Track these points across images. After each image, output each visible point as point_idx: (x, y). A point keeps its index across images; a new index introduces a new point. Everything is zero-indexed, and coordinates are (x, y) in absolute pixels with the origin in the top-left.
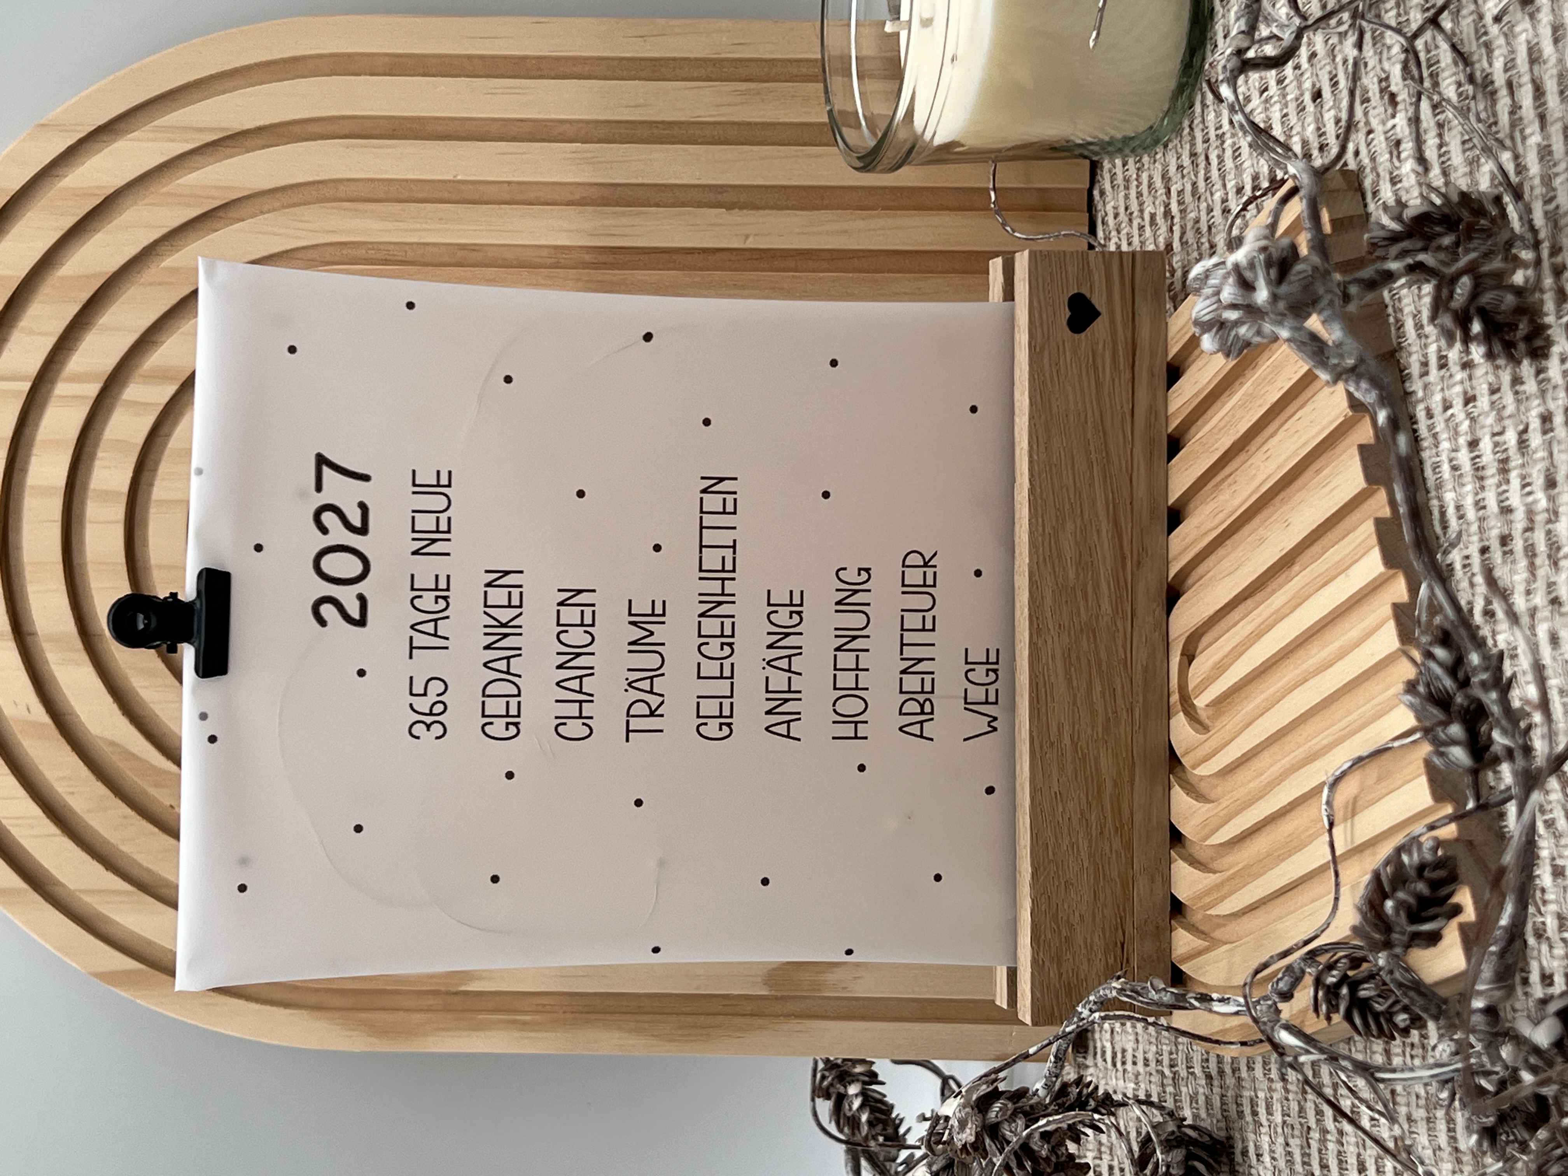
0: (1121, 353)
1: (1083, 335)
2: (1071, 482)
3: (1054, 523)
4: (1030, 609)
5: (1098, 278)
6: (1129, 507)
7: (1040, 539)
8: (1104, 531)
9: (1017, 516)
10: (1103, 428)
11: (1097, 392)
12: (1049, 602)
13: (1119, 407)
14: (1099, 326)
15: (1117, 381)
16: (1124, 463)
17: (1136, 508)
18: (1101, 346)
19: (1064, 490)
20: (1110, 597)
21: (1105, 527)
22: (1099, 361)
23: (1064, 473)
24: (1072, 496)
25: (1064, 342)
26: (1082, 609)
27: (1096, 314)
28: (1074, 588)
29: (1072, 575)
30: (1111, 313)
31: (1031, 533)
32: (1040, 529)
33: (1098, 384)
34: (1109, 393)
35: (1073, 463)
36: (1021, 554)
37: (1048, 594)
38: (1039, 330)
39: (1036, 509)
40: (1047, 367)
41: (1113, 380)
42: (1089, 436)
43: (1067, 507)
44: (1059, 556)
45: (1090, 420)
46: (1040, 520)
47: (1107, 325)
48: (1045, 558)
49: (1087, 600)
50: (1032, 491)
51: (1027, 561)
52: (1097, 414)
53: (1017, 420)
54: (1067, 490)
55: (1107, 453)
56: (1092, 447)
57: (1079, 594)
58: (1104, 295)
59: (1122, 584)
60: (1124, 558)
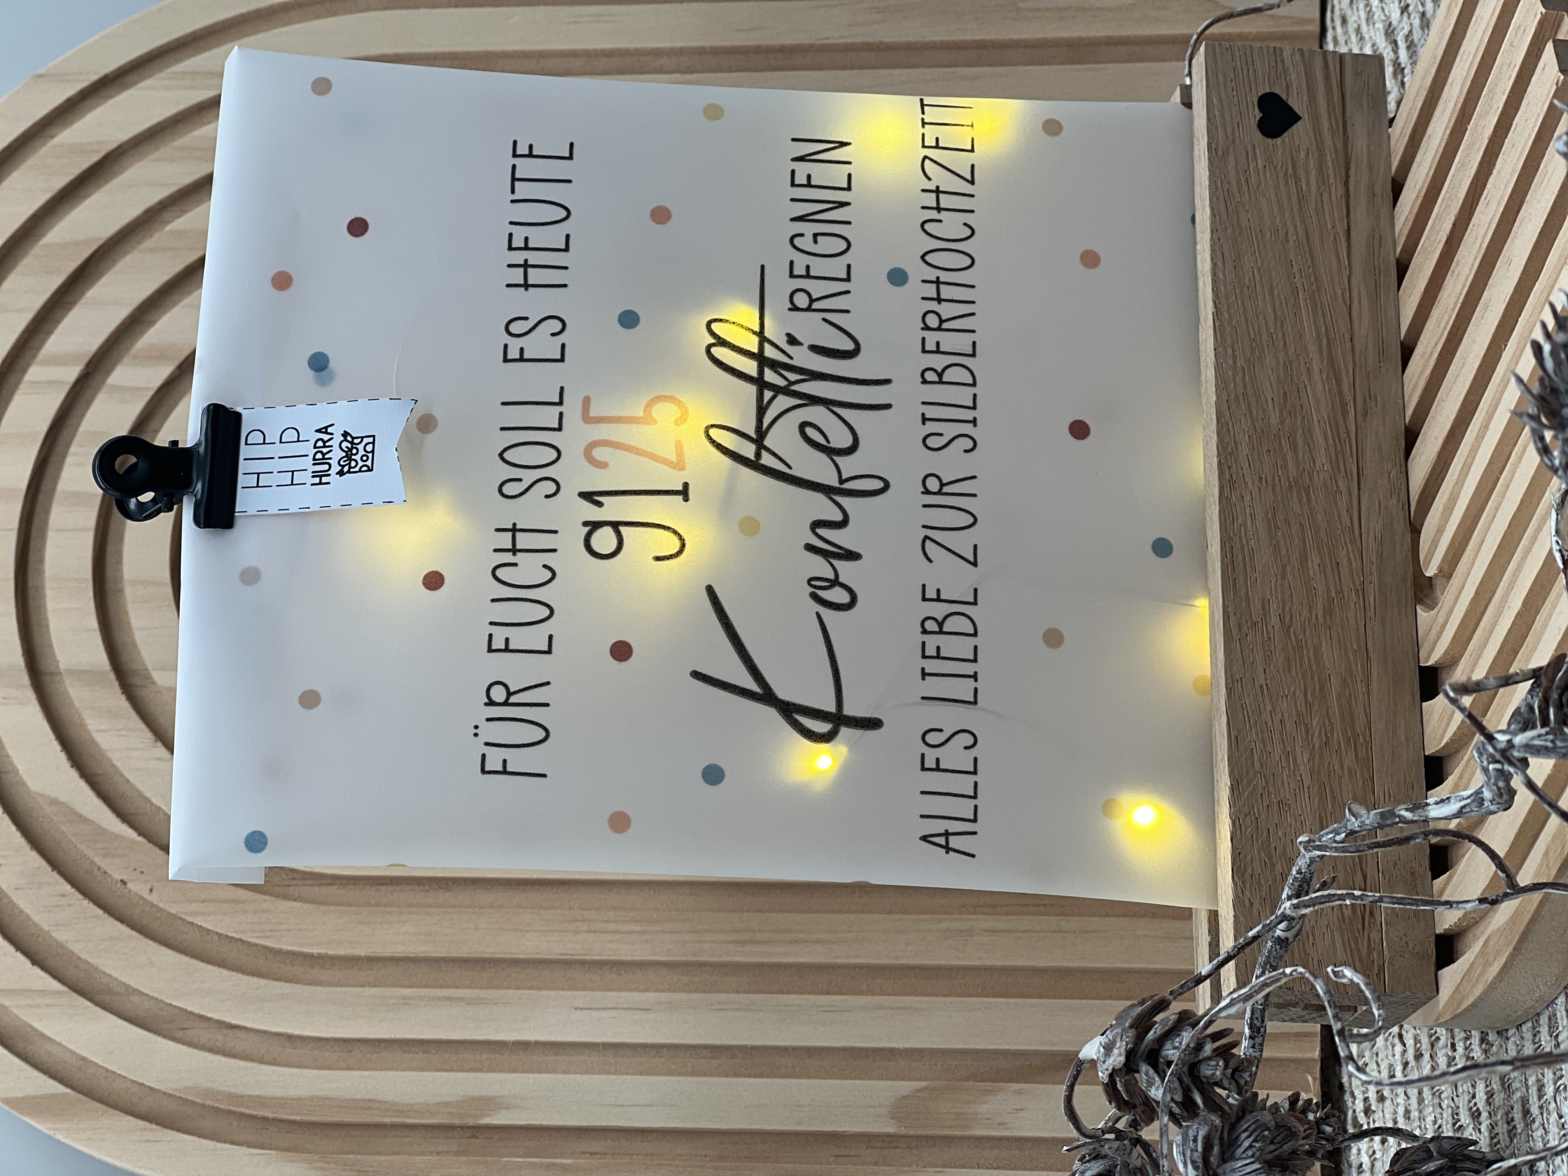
0: (1330, 164)
1: (1279, 140)
2: (1269, 308)
3: (1249, 355)
4: (1219, 455)
5: (1296, 78)
6: (1348, 344)
7: (1230, 373)
8: (1316, 370)
10: (1310, 249)
11: (1301, 209)
12: (1244, 449)
13: (1329, 227)
14: (1299, 132)
15: (1326, 195)
16: (1339, 292)
17: (1358, 347)
18: (1302, 156)
19: (1261, 318)
20: (1327, 449)
21: (1317, 364)
22: (1301, 173)
23: (1260, 297)
24: (1271, 325)
25: (1254, 147)
26: (1290, 461)
27: (1295, 118)
28: (1277, 435)
29: (1274, 420)
30: (1316, 119)
31: (1218, 366)
32: (1230, 361)
33: (1301, 198)
34: (1317, 210)
35: (1271, 286)
37: (1244, 441)
38: (1220, 133)
40: (1233, 173)
41: (1321, 196)
42: (1292, 256)
43: (1265, 338)
44: (1257, 396)
45: (1292, 239)
46: (1230, 351)
47: (1311, 133)
48: (1237, 398)
49: (1296, 451)
50: (1217, 315)
52: (1300, 232)
53: (1199, 246)
54: (1265, 317)
55: (1316, 279)
57: (1285, 443)
58: (1305, 98)
59: (1343, 436)
60: (1344, 405)
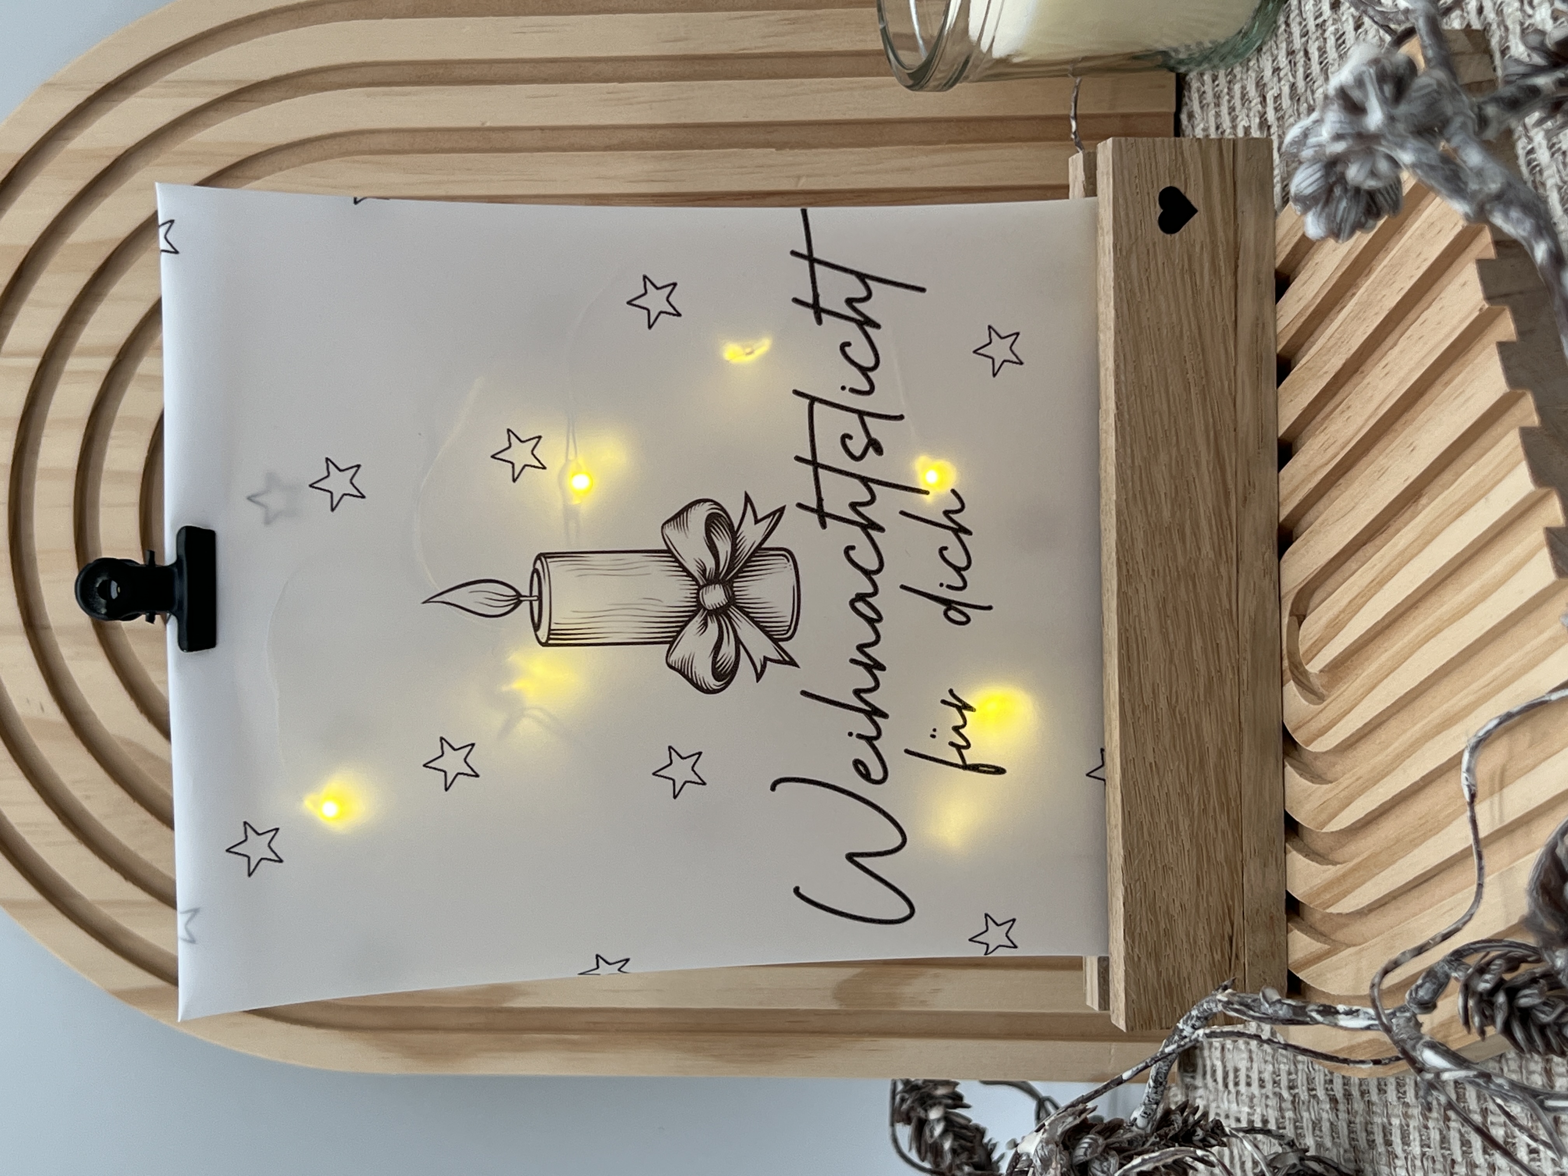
0: (1222, 257)
1: (1177, 235)
2: (1165, 407)
3: (1145, 453)
4: (1117, 552)
5: (1194, 169)
6: (1233, 433)
7: (1129, 472)
8: (1204, 462)
9: (1103, 447)
10: (1202, 344)
11: (1194, 304)
12: (1140, 545)
13: (1219, 320)
14: (1196, 225)
15: (1217, 288)
16: (1226, 384)
17: (1241, 435)
18: (1198, 249)
19: (1157, 416)
20: (1211, 538)
21: (1205, 456)
22: (1196, 267)
23: (1157, 395)
24: (1166, 422)
25: (1154, 244)
26: (1179, 553)
27: (1192, 211)
28: (1169, 529)
29: (1166, 514)
30: (1210, 209)
31: (1119, 466)
32: (1129, 461)
33: (1196, 292)
34: (1209, 303)
35: (1167, 383)
36: (1107, 490)
37: (1139, 535)
38: (1125, 230)
39: (1123, 437)
40: (1134, 273)
41: (1213, 288)
42: (1186, 353)
43: (1160, 434)
44: (1152, 493)
45: (1186, 334)
46: (1129, 451)
47: (1205, 223)
48: (1134, 495)
49: (1184, 543)
50: (1119, 416)
51: (1114, 497)
52: (1194, 327)
53: (1102, 336)
54: (1160, 415)
55: (1206, 372)
56: (1189, 365)
57: (1176, 537)
58: (1202, 190)
59: (1226, 523)
60: (1227, 494)
